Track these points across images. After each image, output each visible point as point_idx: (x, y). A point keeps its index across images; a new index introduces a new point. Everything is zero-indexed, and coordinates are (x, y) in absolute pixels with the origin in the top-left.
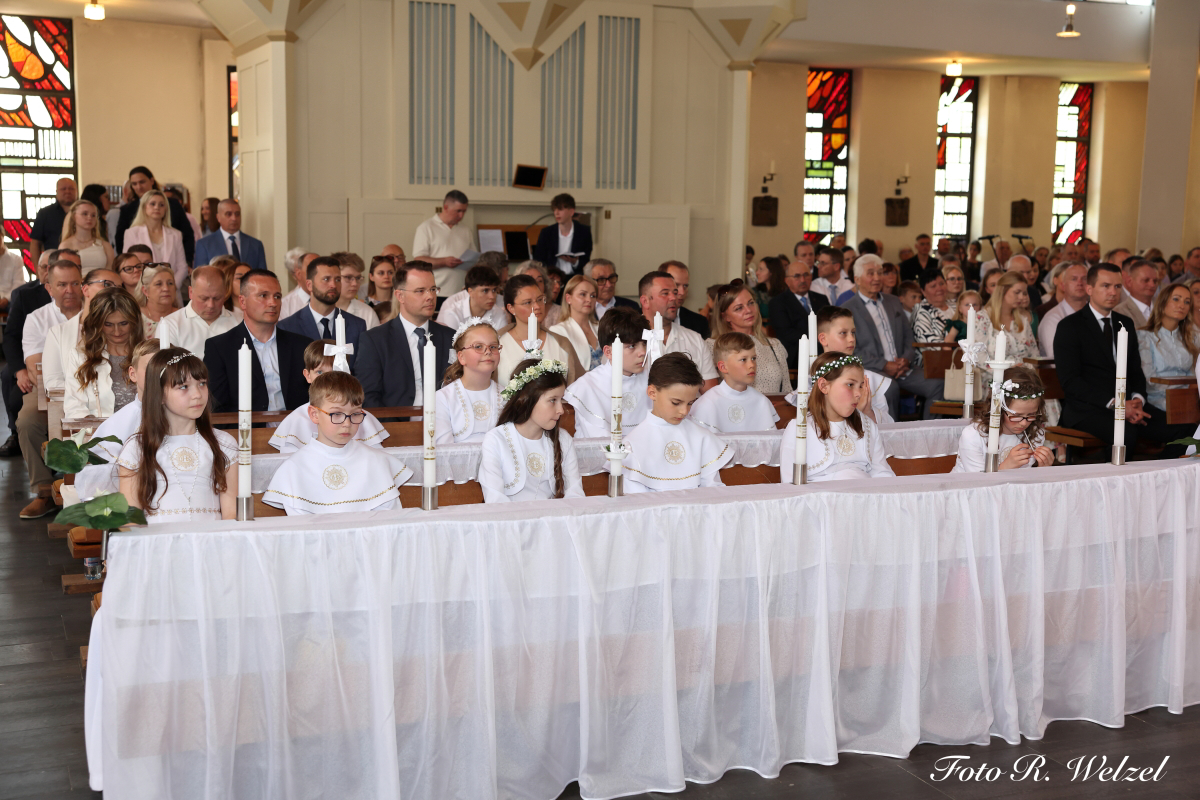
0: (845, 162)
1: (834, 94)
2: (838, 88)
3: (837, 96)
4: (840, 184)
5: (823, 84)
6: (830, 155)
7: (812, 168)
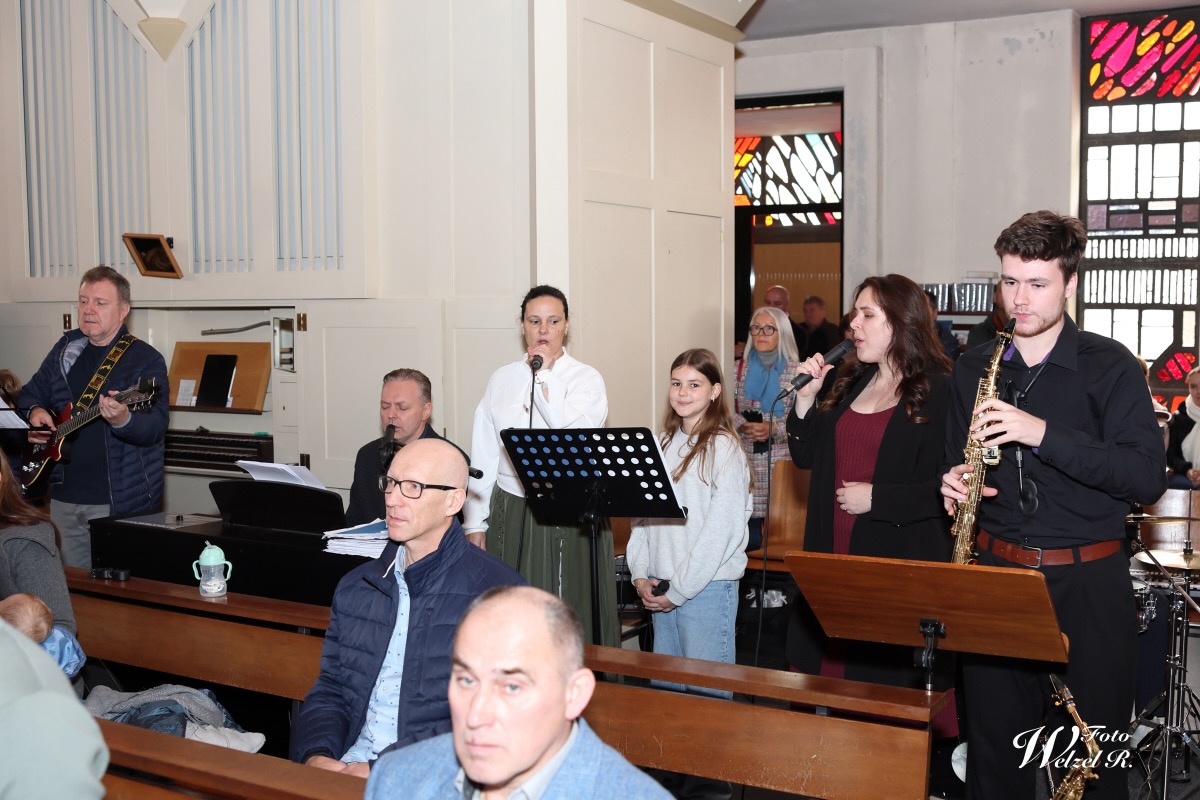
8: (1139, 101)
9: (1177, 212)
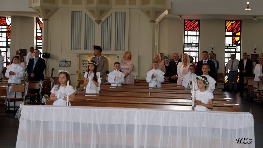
0: (240, 45)
1: (236, 26)
2: (237, 25)
3: (237, 27)
4: (238, 50)
5: (232, 24)
6: (235, 43)
7: (229, 46)
8: (191, 31)
9: (196, 45)
